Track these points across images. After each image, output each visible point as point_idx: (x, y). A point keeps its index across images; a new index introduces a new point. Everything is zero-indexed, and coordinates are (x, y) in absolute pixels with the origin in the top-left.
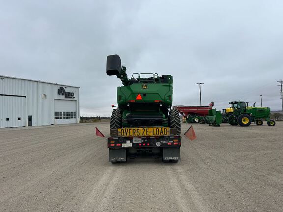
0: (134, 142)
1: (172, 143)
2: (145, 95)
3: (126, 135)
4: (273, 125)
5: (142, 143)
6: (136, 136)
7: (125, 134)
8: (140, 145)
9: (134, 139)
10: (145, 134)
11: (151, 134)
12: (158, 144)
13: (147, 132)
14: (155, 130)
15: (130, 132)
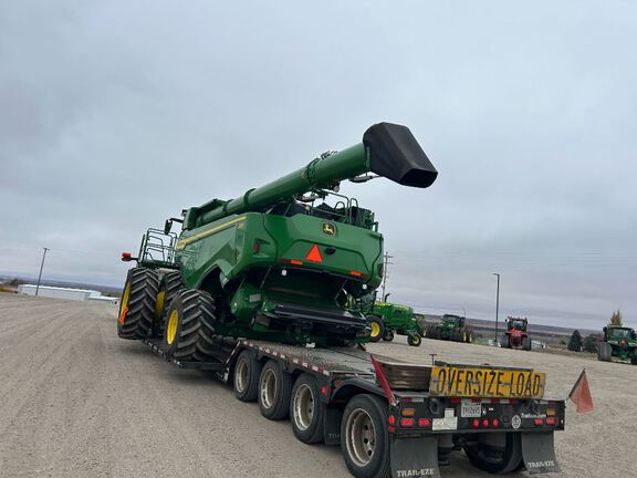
0: (463, 416)
1: (543, 419)
2: (330, 251)
3: (450, 389)
4: (417, 345)
5: (482, 418)
6: (473, 394)
7: (446, 387)
8: (476, 423)
9: (463, 405)
10: (493, 389)
11: (506, 392)
12: (516, 423)
13: (499, 382)
14: (515, 379)
15: (459, 381)
